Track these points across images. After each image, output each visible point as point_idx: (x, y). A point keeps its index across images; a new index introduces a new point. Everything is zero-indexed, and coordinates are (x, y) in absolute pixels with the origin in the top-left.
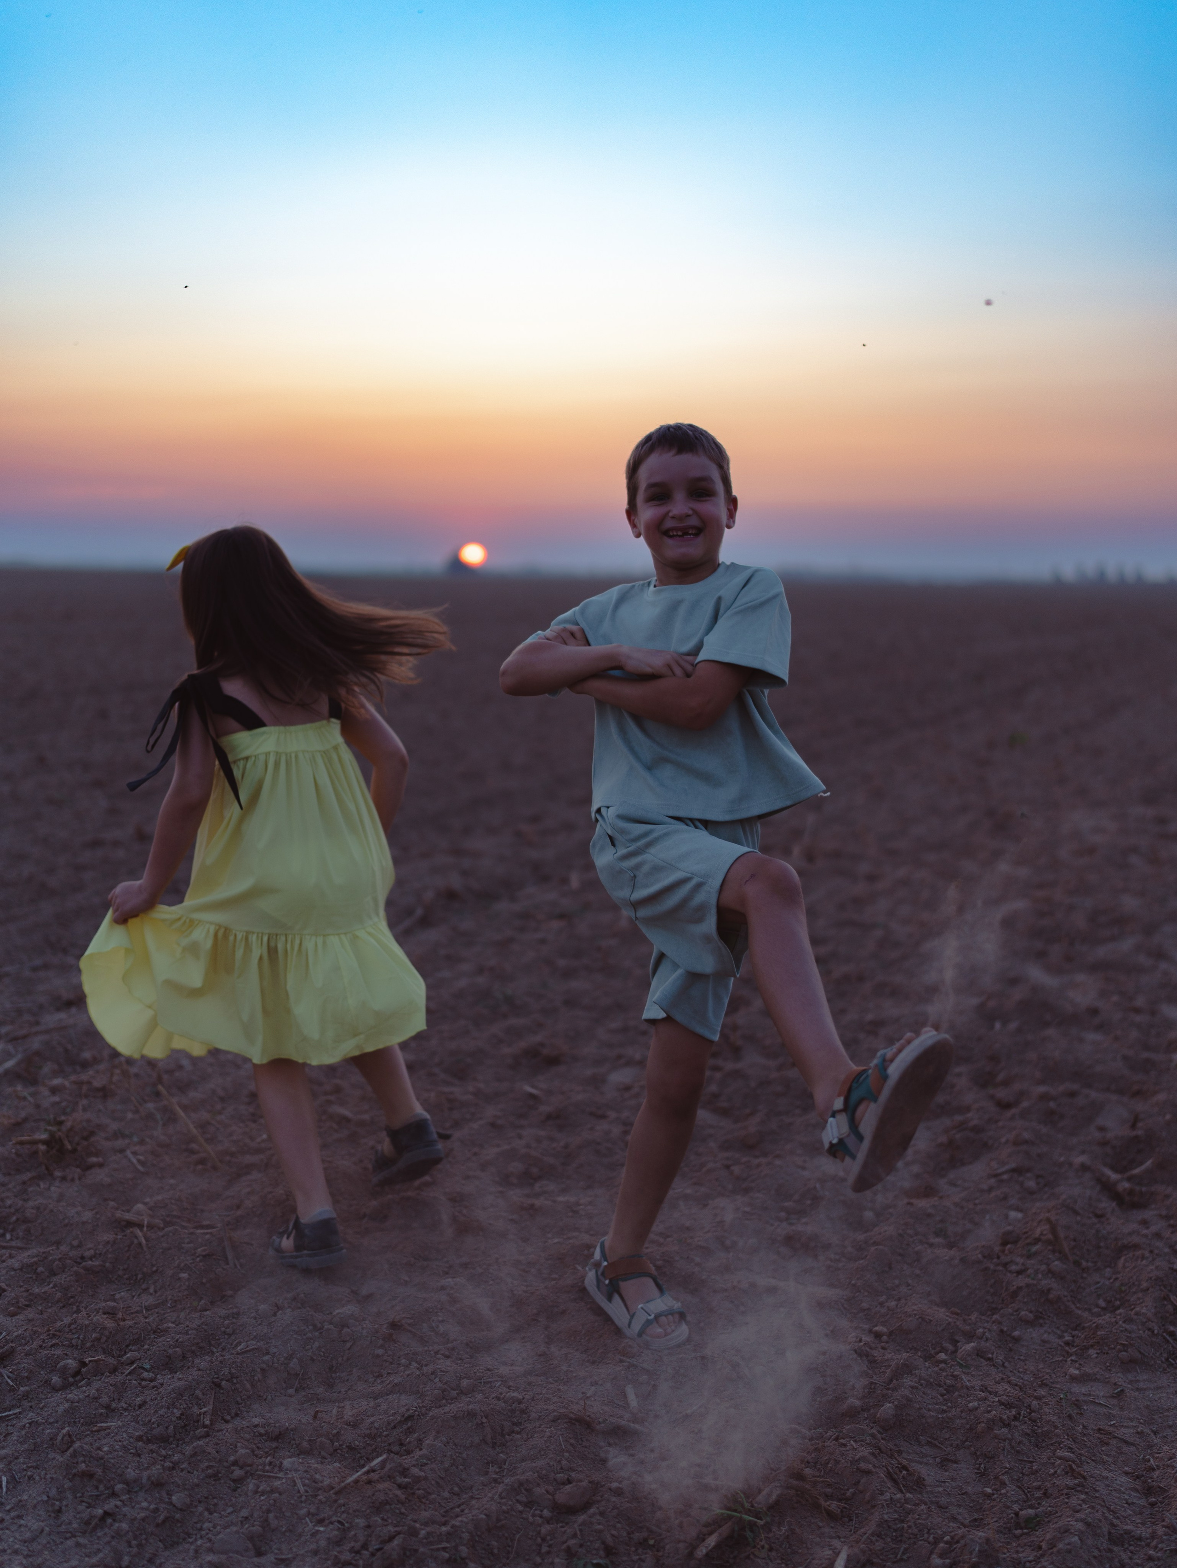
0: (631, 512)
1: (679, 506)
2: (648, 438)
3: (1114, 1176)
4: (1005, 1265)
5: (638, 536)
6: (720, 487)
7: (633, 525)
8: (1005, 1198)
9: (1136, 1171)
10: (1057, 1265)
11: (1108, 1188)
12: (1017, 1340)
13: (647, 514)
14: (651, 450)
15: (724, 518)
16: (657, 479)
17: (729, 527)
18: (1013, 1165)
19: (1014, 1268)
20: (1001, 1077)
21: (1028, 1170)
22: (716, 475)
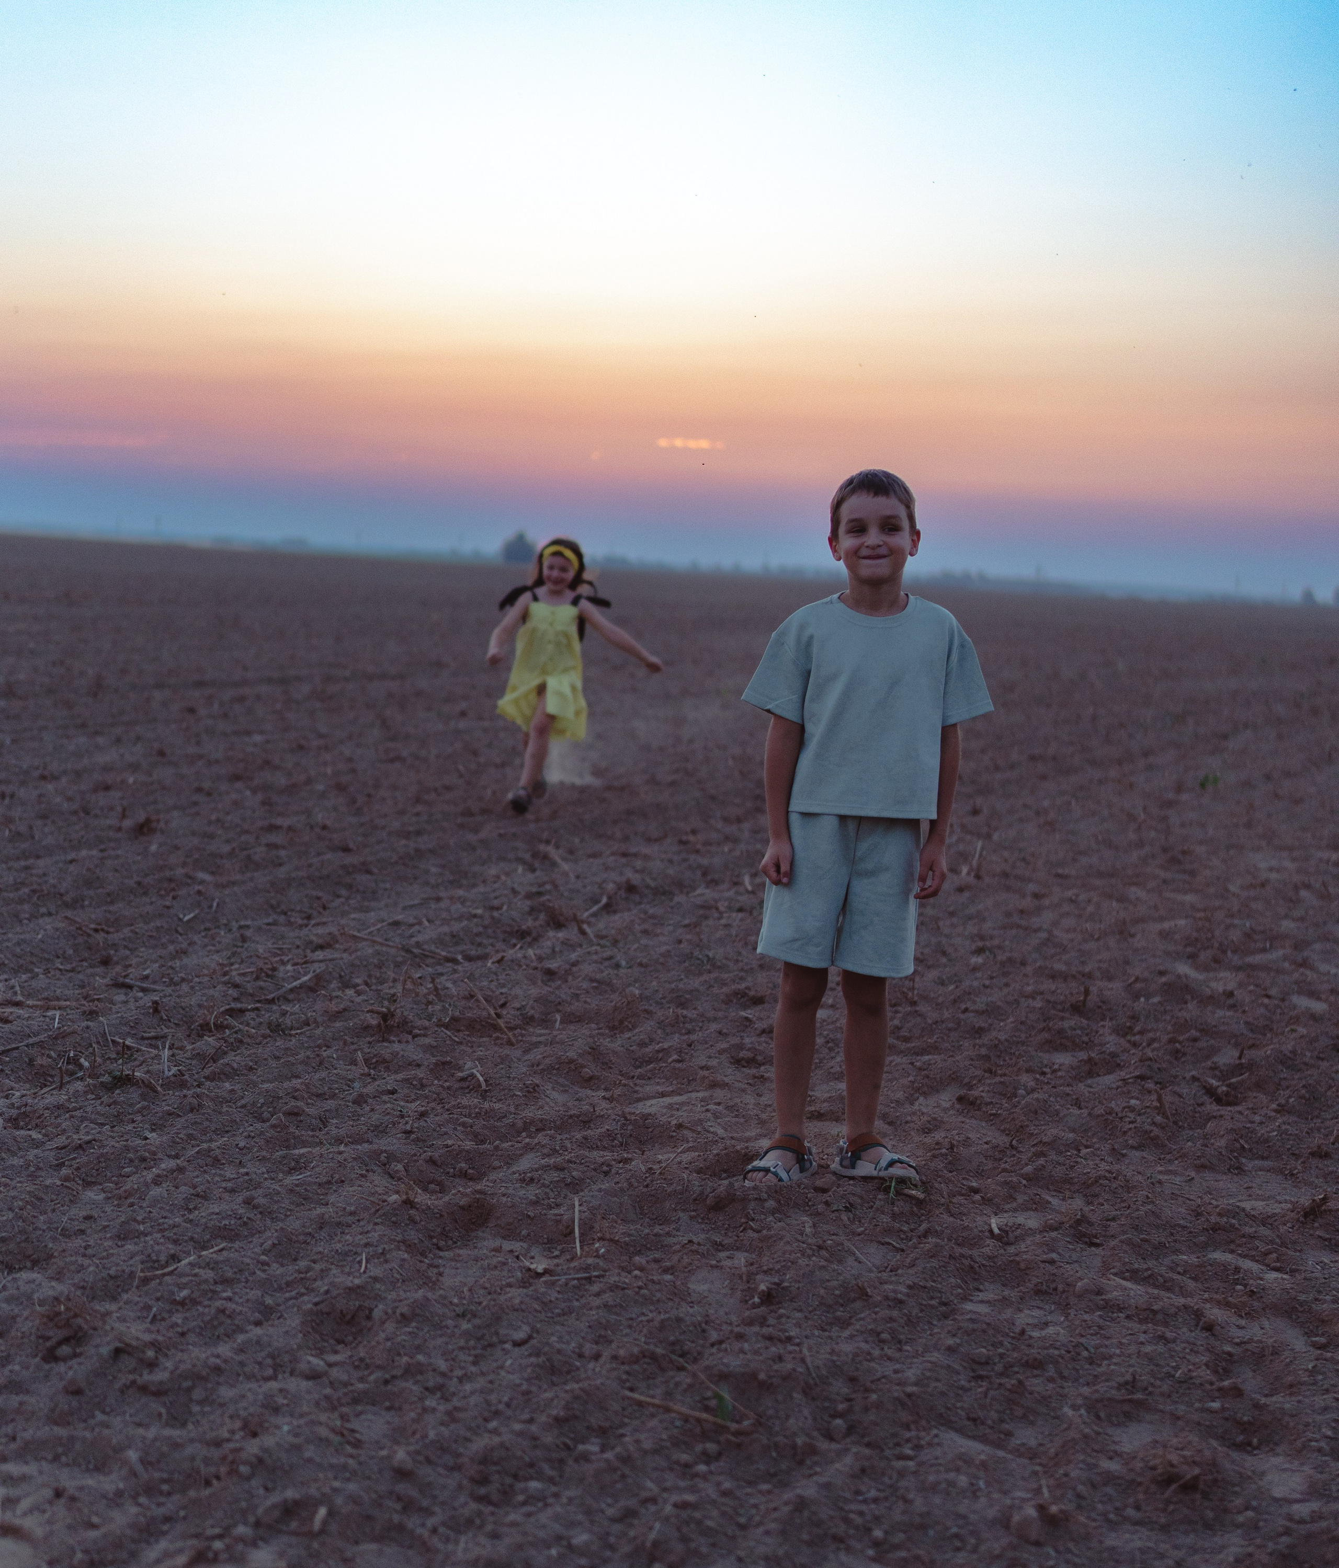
0: (833, 539)
1: (873, 537)
2: (850, 482)
3: (1214, 1083)
4: (1121, 1118)
5: (839, 559)
6: (906, 524)
7: (834, 550)
8: (1129, 1092)
9: (1233, 1080)
10: (1159, 1119)
11: (1210, 1092)
12: (1124, 1155)
13: (847, 542)
14: (853, 492)
15: (908, 549)
16: (856, 516)
17: (912, 555)
18: (1137, 1073)
19: (1127, 1119)
20: (1137, 1029)
21: (1150, 1078)
22: (903, 513)
